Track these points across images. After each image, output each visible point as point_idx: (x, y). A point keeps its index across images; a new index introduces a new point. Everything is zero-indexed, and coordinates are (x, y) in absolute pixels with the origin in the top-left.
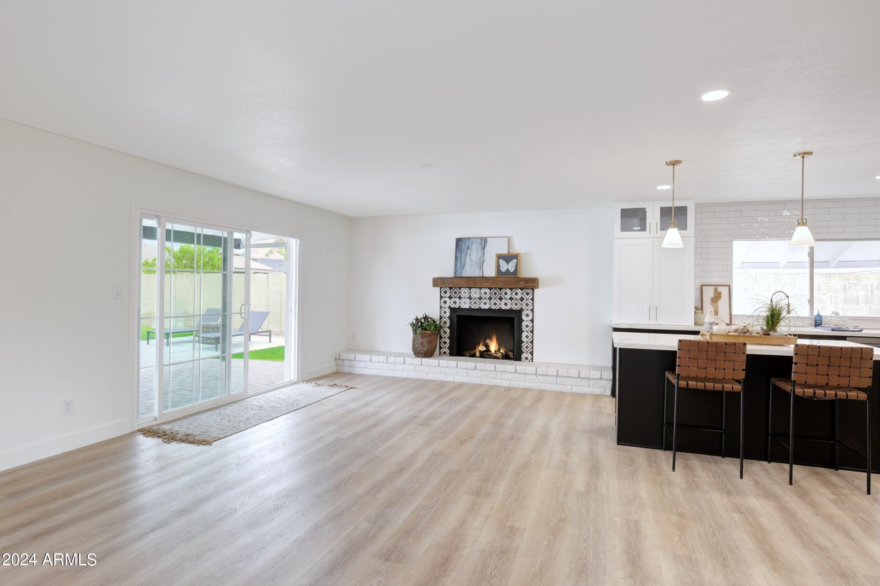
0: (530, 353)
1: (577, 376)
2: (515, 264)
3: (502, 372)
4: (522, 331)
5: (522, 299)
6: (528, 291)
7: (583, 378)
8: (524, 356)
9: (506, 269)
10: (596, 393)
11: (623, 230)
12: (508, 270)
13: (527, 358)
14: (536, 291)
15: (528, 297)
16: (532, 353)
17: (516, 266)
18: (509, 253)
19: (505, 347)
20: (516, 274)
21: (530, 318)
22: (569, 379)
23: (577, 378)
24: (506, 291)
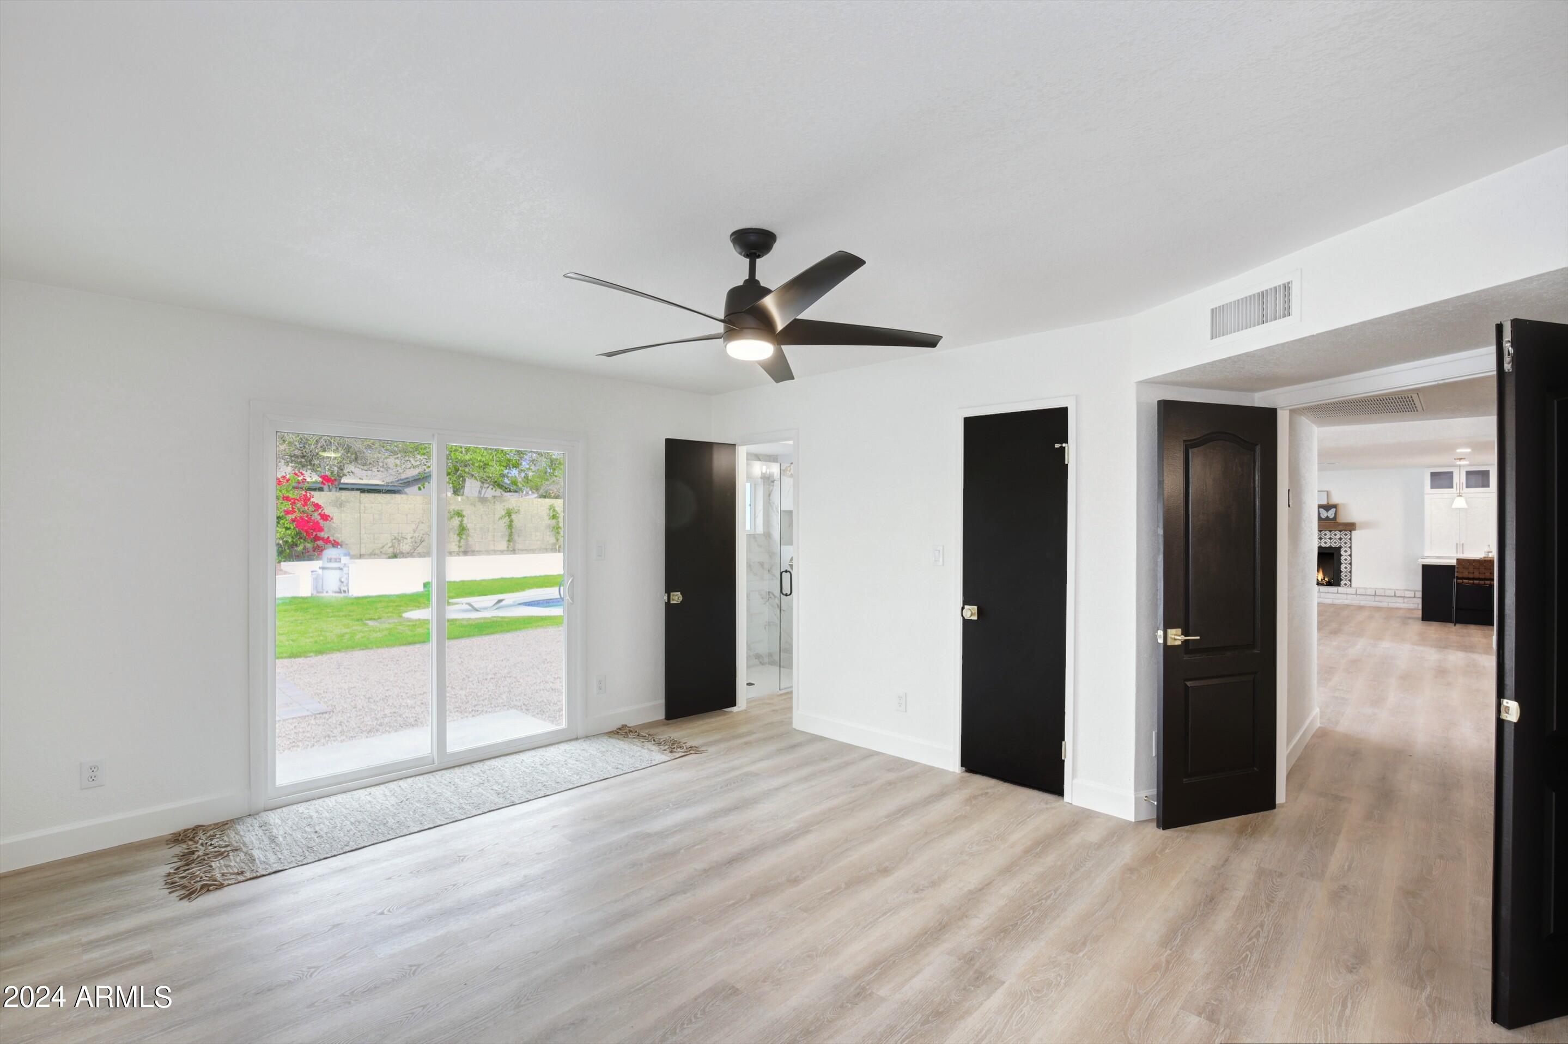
0: (1349, 580)
1: (1393, 595)
2: (1334, 512)
3: (1325, 593)
4: (1341, 564)
5: (1340, 539)
6: (1346, 532)
7: (1398, 597)
8: (1342, 583)
9: (1326, 516)
10: (1411, 608)
11: (1432, 487)
12: (1327, 516)
13: (1345, 584)
14: (1353, 533)
15: (1346, 537)
16: (1350, 581)
17: (1336, 514)
18: (1328, 503)
19: (1328, 576)
20: (1336, 520)
21: (1349, 553)
22: (1386, 597)
23: (1393, 596)
24: (1326, 532)
